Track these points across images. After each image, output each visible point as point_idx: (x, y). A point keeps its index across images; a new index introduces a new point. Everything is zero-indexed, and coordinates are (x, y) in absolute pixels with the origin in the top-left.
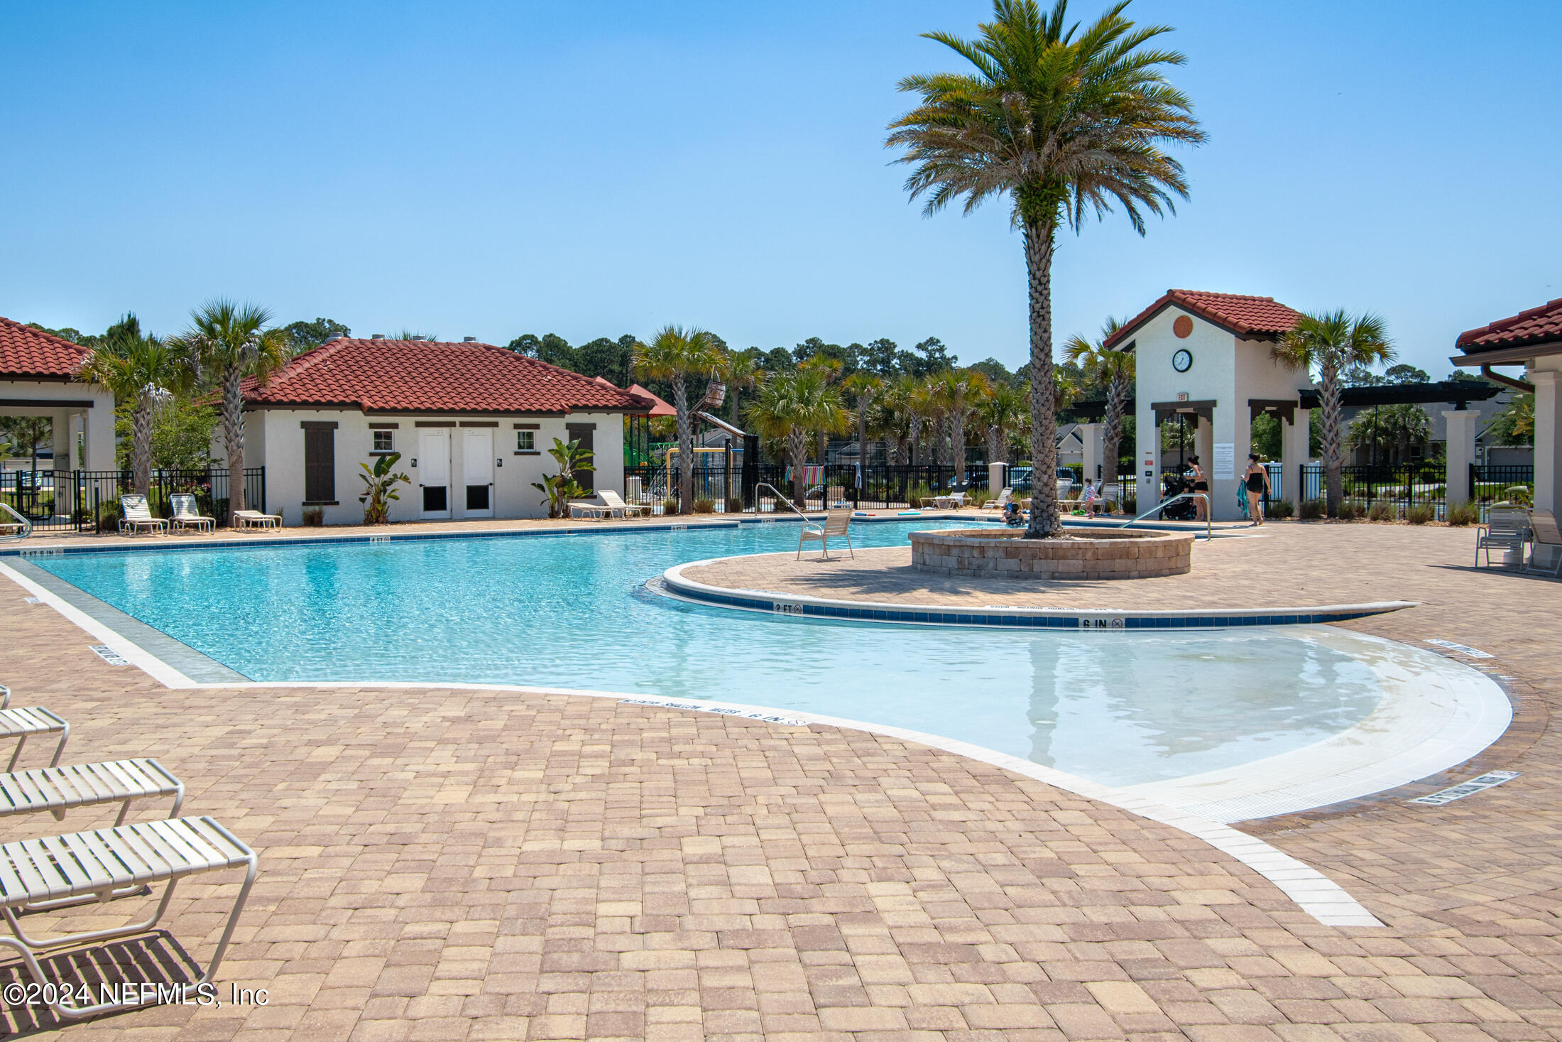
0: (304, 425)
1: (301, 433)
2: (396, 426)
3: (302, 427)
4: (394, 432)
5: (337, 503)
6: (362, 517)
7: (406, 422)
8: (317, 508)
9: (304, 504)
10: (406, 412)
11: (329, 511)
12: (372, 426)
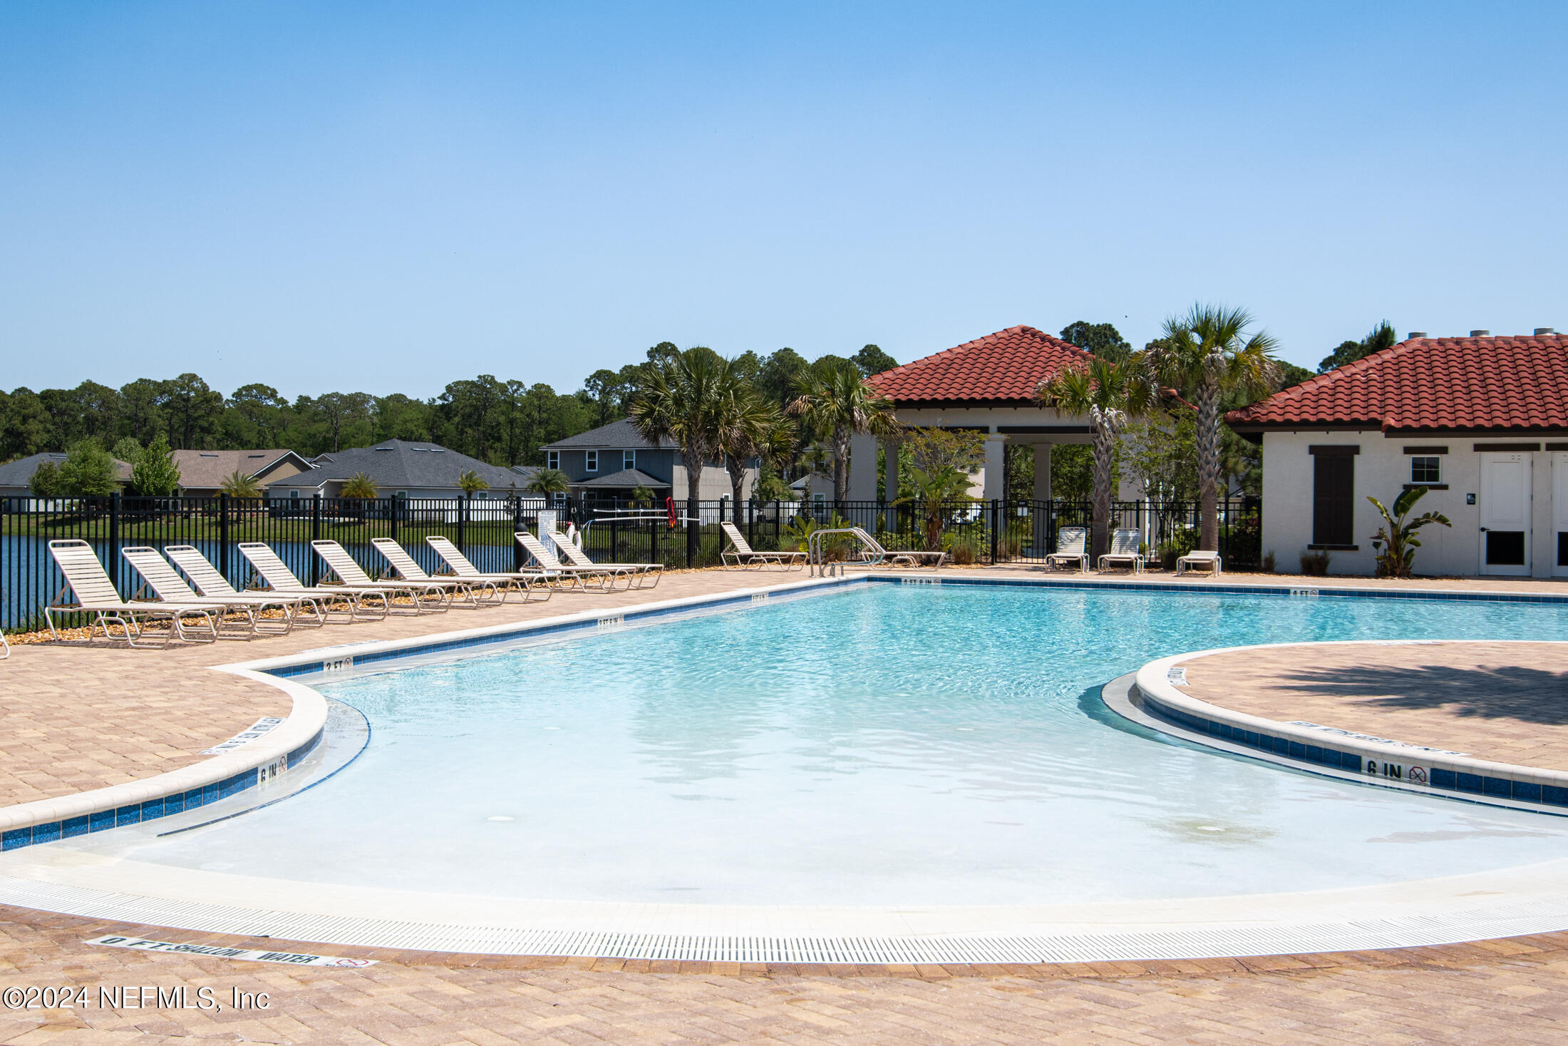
0: (1313, 450)
1: (1309, 461)
2: (1444, 450)
3: (1310, 453)
4: (1443, 458)
5: (1356, 548)
6: (1374, 566)
7: (1460, 446)
8: (1320, 553)
9: (1310, 547)
10: (1461, 431)
11: (1338, 557)
12: (1408, 450)
